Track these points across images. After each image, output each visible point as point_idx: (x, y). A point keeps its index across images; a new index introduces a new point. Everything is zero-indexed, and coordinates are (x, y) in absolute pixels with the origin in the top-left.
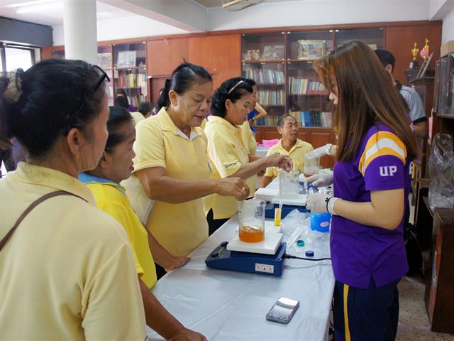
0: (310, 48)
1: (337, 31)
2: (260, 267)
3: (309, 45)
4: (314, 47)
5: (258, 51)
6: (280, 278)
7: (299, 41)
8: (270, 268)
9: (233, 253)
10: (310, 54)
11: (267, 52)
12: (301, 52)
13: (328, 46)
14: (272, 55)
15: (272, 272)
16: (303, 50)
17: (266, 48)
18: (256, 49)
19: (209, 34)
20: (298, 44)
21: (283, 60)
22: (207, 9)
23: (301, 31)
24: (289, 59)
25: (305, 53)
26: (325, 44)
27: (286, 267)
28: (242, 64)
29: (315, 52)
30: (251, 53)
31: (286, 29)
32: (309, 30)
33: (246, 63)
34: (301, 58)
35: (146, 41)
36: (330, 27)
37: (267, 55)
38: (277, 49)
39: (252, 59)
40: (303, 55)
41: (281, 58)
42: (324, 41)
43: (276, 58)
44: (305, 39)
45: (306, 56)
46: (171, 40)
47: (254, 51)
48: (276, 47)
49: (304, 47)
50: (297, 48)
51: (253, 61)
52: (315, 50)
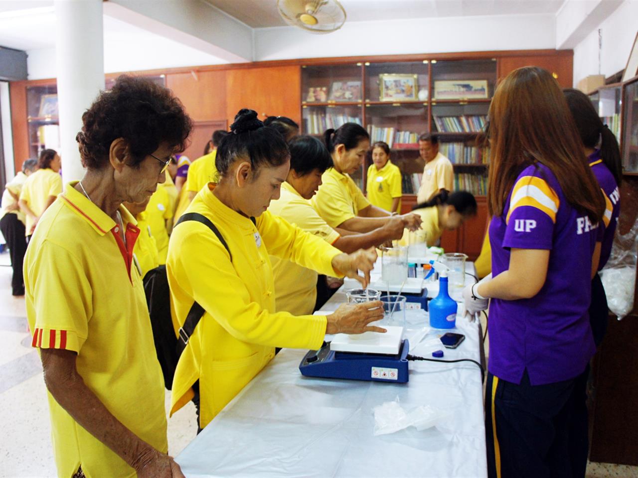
0: (396, 86)
1: (434, 62)
2: (378, 372)
3: (395, 81)
4: (402, 83)
5: (324, 89)
6: (408, 387)
7: (381, 75)
8: (392, 373)
9: (338, 354)
10: (397, 93)
11: (337, 91)
12: (384, 91)
13: (421, 83)
14: (344, 94)
15: (396, 378)
16: (387, 88)
17: (336, 86)
18: (321, 86)
19: (255, 65)
20: (381, 80)
21: (360, 101)
22: (253, 30)
23: (385, 61)
24: (367, 101)
25: (390, 92)
26: (417, 80)
27: (413, 372)
28: (302, 106)
29: (403, 91)
30: (314, 92)
31: (363, 59)
32: (396, 61)
33: (308, 106)
34: (384, 99)
35: (166, 75)
36: (425, 57)
37: (338, 94)
38: (351, 86)
39: (316, 99)
40: (387, 95)
41: (357, 98)
42: (415, 76)
43: (349, 99)
44: (389, 72)
45: (391, 96)
46: (202, 74)
47: (318, 89)
48: (350, 83)
49: (388, 84)
50: (379, 85)
51: (316, 103)
52: (404, 88)
